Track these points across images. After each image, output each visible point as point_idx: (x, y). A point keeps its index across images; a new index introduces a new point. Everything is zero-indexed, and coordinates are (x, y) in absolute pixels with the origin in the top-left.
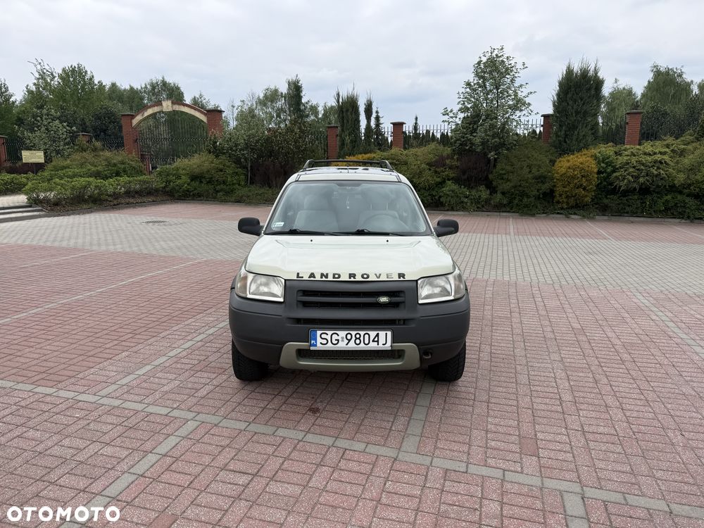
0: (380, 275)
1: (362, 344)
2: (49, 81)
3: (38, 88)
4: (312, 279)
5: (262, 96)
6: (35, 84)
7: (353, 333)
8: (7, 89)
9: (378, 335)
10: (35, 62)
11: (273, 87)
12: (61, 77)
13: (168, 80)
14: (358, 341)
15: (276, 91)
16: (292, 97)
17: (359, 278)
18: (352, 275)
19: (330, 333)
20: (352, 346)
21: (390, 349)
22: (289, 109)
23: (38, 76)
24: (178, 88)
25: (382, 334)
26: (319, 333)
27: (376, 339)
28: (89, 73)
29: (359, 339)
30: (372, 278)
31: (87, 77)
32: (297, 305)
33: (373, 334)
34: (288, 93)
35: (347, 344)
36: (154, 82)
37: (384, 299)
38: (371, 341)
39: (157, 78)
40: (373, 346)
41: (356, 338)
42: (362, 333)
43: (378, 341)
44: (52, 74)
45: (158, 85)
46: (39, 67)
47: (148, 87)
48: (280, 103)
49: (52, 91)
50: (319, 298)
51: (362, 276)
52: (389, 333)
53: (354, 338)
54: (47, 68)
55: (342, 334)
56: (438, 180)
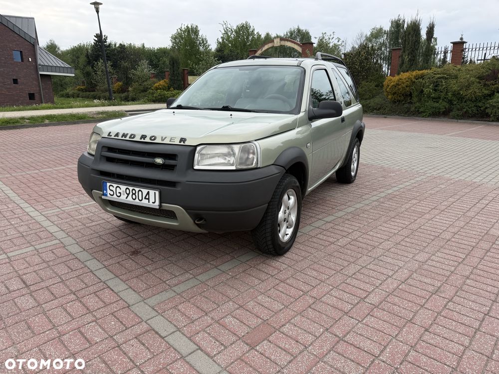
0: (165, 138)
1: (137, 200)
2: (230, 35)
3: (223, 40)
4: (116, 137)
5: (369, 34)
6: (222, 38)
7: (131, 188)
8: (207, 42)
9: (148, 193)
10: (223, 23)
11: (378, 27)
12: (236, 32)
13: (301, 28)
14: (134, 197)
15: (381, 29)
16: (393, 33)
17: (147, 140)
18: (144, 137)
19: (115, 185)
20: (130, 200)
21: (158, 207)
22: (390, 43)
23: (223, 32)
24: (308, 33)
25: (152, 192)
26: (108, 184)
27: (147, 197)
28: (252, 27)
29: (135, 194)
30: (158, 141)
31: (251, 30)
32: (100, 159)
33: (145, 191)
34: (390, 31)
35: (126, 198)
36: (293, 30)
37: (159, 161)
38: (144, 198)
39: (294, 27)
40: (145, 203)
41: (133, 194)
42: (137, 189)
43: (148, 199)
44: (232, 30)
45: (295, 32)
46: (225, 26)
47: (288, 34)
48: (383, 39)
49: (230, 42)
50: (118, 155)
51: (150, 139)
52: (157, 193)
53: (131, 194)
54: (229, 26)
55: (123, 188)
56: (486, 92)
